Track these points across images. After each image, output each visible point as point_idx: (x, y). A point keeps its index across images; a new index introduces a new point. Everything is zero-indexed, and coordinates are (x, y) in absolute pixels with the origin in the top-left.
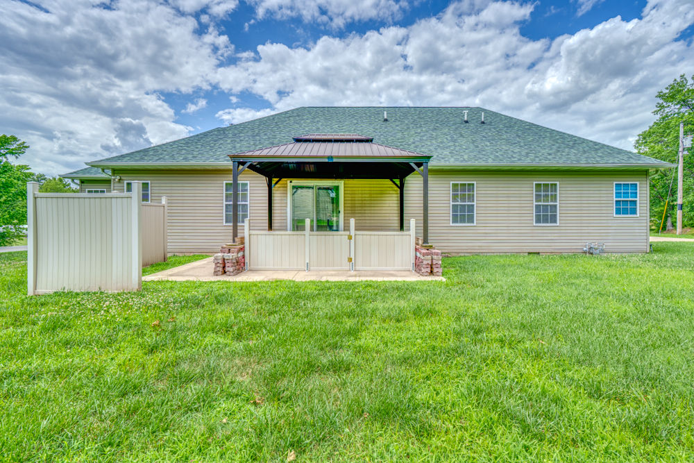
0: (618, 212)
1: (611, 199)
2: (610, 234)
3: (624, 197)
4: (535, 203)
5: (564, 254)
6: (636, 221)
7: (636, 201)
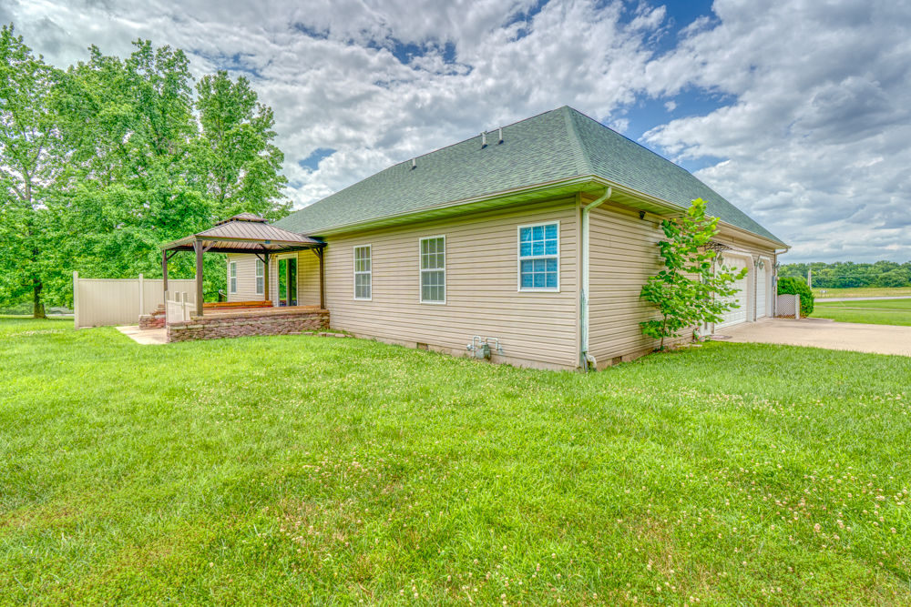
0: (525, 281)
1: (512, 257)
2: (514, 324)
3: (535, 253)
4: (421, 270)
5: (454, 351)
6: (557, 301)
7: (554, 261)
